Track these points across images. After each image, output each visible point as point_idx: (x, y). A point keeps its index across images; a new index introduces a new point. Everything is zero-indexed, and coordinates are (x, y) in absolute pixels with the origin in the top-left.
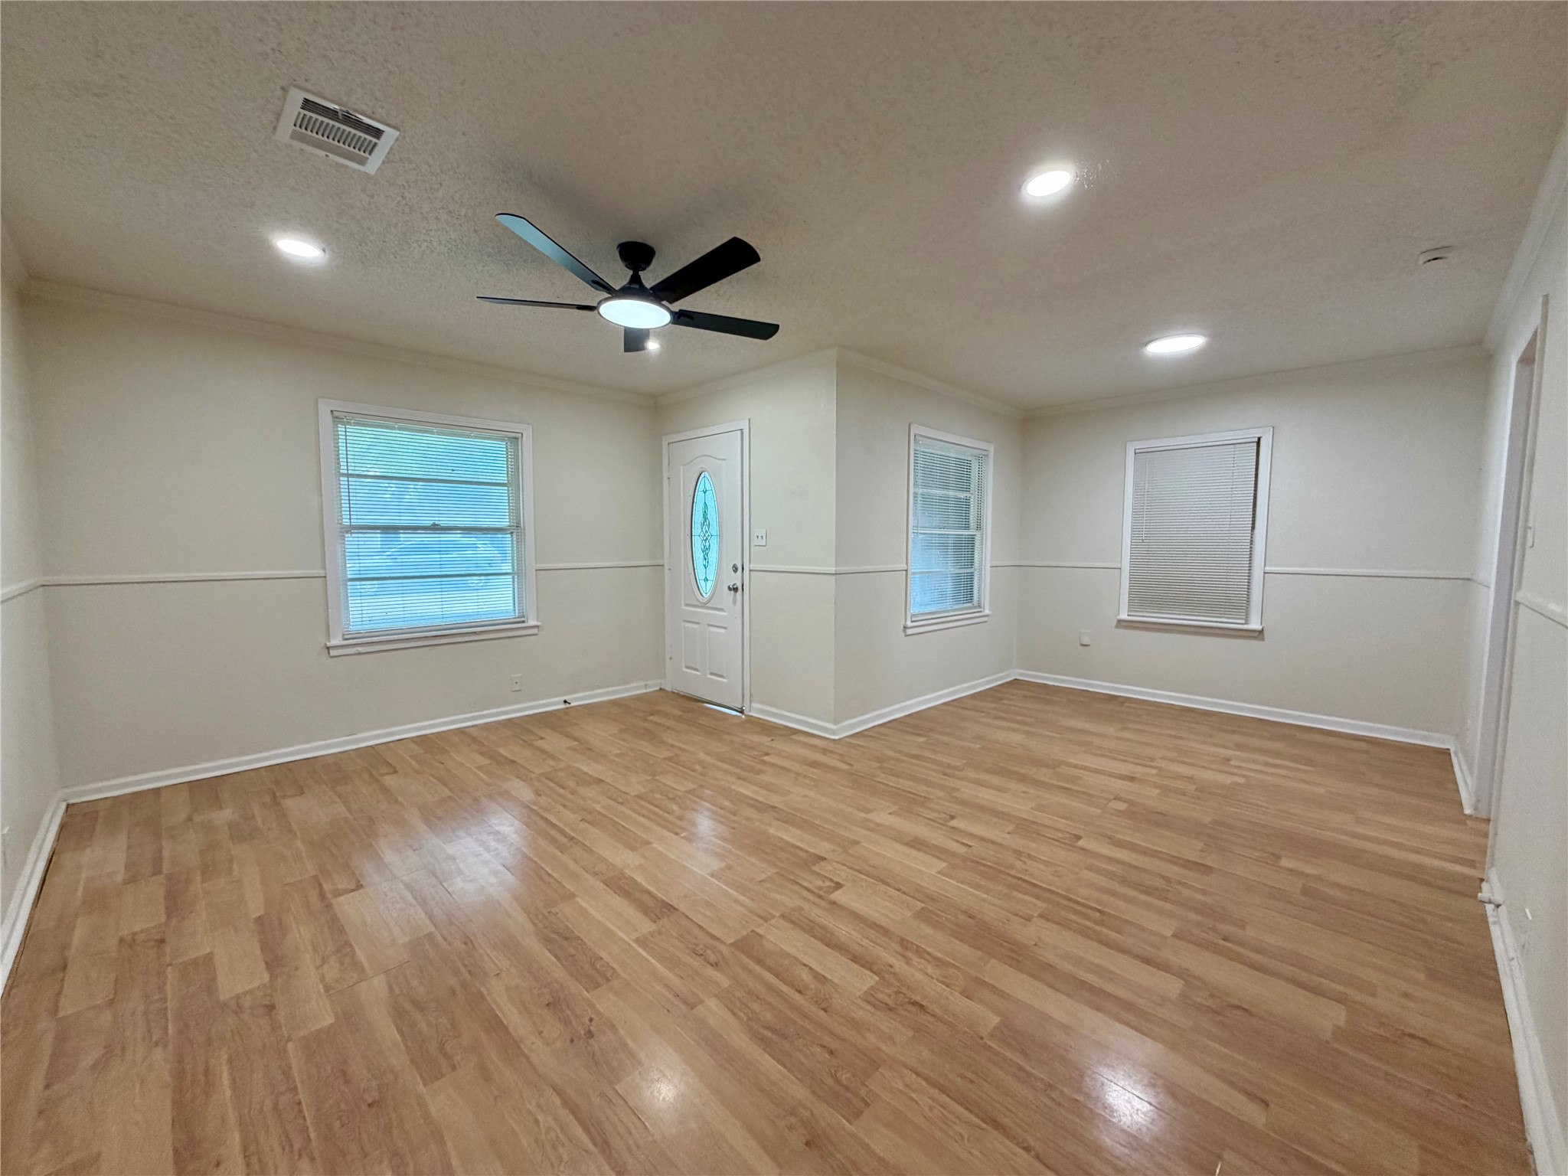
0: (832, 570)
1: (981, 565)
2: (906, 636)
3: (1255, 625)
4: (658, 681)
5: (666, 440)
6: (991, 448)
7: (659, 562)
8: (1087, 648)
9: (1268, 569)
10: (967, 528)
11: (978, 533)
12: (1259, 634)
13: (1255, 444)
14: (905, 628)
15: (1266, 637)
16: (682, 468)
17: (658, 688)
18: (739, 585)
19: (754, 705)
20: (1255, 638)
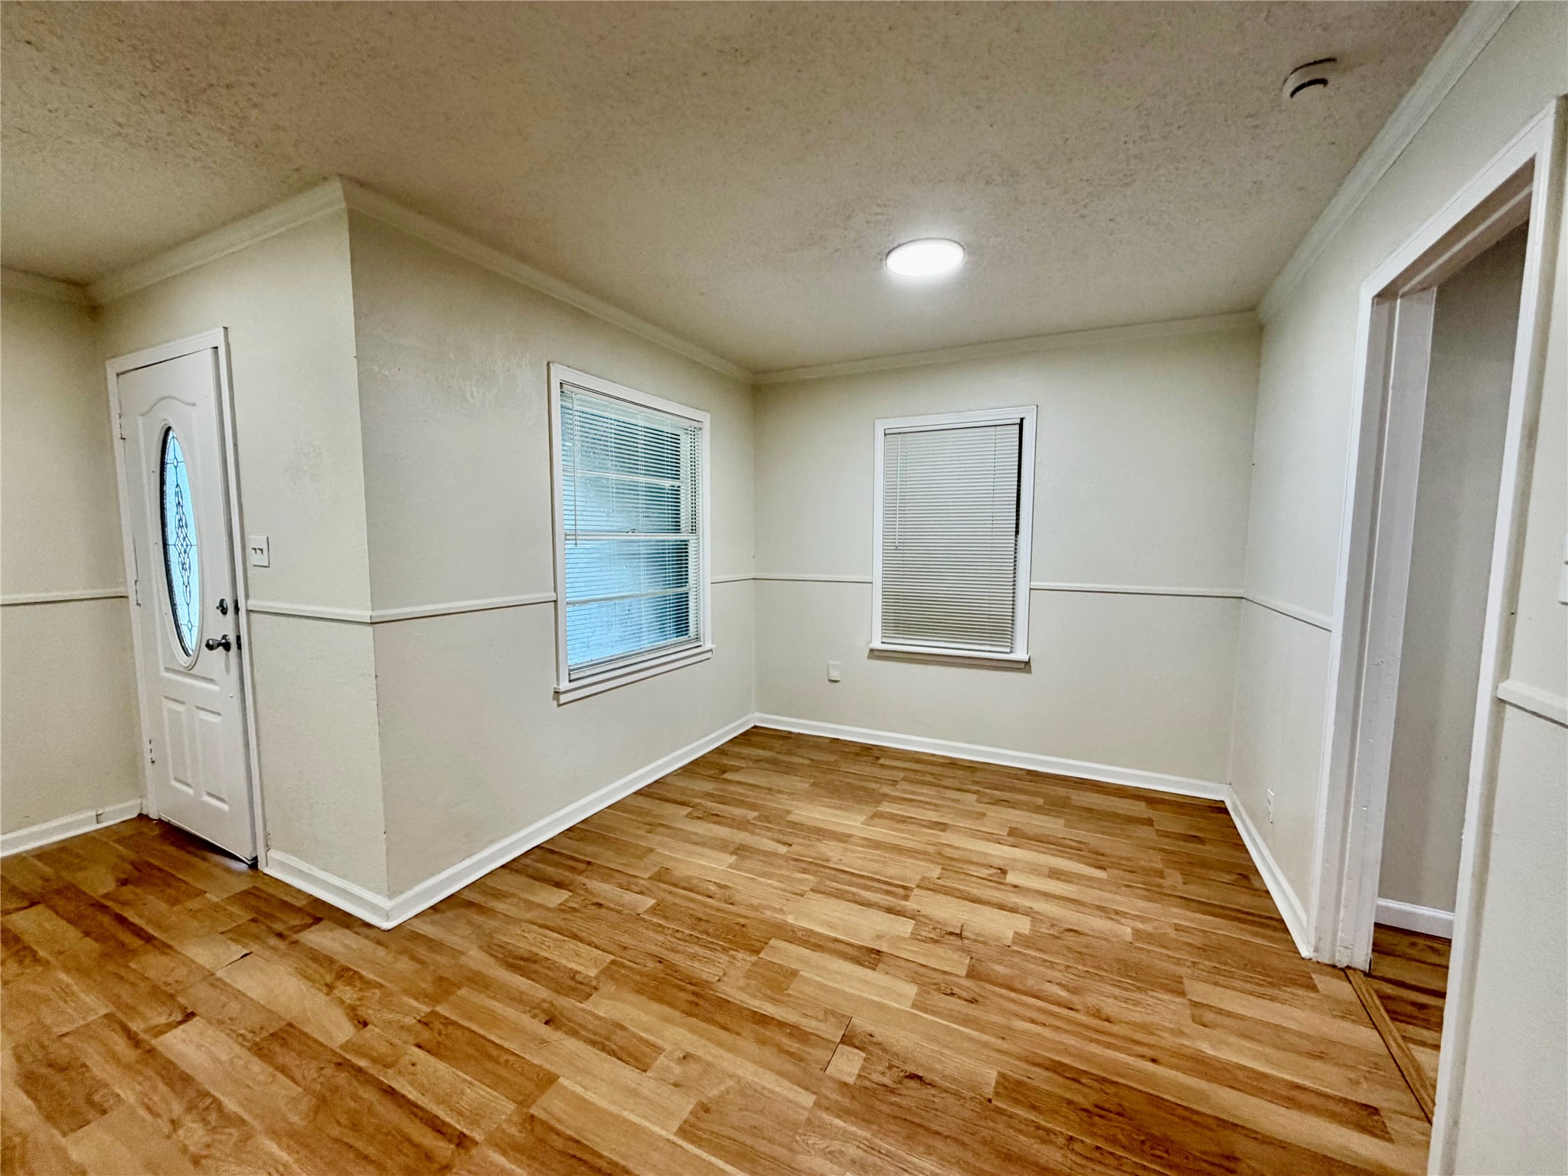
0: (365, 615)
1: (697, 583)
2: (559, 705)
3: (1020, 655)
4: (135, 802)
5: (112, 367)
6: (706, 418)
7: (120, 591)
8: (837, 684)
9: (1034, 584)
10: (678, 530)
11: (691, 538)
12: (1025, 666)
13: (1017, 427)
14: (557, 693)
15: (1033, 668)
16: (140, 420)
17: (134, 815)
18: (232, 639)
19: (272, 854)
20: (1019, 670)
